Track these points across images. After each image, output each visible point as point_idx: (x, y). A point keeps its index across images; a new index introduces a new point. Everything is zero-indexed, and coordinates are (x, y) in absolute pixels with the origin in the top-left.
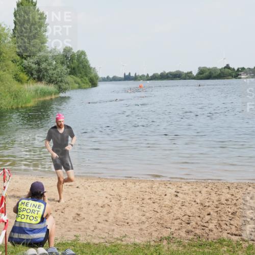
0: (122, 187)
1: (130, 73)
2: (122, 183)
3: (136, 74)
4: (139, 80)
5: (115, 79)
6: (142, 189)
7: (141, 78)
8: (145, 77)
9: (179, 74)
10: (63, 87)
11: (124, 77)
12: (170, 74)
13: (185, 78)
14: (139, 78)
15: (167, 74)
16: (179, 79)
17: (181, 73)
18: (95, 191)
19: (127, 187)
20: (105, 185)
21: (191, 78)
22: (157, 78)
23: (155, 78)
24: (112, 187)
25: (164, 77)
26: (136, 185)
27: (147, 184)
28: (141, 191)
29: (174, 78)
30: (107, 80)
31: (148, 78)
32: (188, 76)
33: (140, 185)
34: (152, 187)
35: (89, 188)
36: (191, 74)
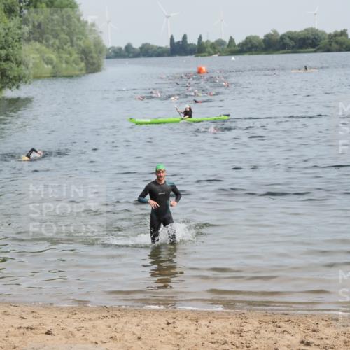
0: (164, 332)
1: (185, 37)
2: (162, 321)
3: (200, 38)
4: (210, 54)
5: (147, 52)
6: (216, 337)
7: (214, 48)
8: (226, 47)
9: (312, 37)
10: (11, 74)
11: (169, 47)
12: (289, 37)
13: (328, 47)
14: (209, 49)
15: (282, 38)
16: (314, 50)
17: (318, 35)
18: (92, 342)
19: (178, 330)
20: (120, 326)
21: (344, 46)
22: (257, 47)
23: (249, 47)
24: (137, 331)
25: (273, 45)
26: (201, 326)
27: (227, 324)
28: (213, 341)
29: (301, 47)
30: (127, 54)
31: (233, 48)
32: (337, 42)
33: (210, 325)
34: (241, 331)
35: (79, 334)
36: (343, 37)
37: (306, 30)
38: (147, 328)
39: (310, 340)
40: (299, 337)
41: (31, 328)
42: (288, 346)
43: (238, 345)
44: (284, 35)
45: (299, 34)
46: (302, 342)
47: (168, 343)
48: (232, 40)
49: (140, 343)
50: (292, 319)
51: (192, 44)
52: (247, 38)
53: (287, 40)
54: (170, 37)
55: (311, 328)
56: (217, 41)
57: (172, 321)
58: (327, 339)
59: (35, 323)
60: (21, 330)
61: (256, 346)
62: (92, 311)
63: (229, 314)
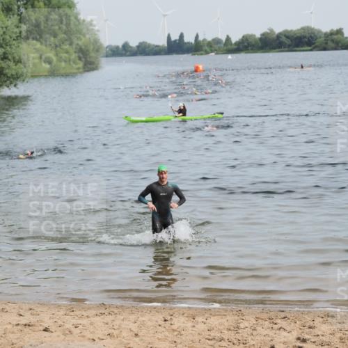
0: (161, 329)
1: (182, 36)
2: (160, 318)
3: (197, 37)
4: (207, 53)
5: (144, 50)
6: (213, 334)
7: (211, 46)
8: (222, 45)
9: (308, 35)
10: (8, 72)
11: (166, 45)
12: (285, 36)
13: (324, 45)
14: (206, 48)
15: (279, 36)
16: (309, 48)
17: (314, 33)
18: (89, 339)
19: (174, 327)
20: (117, 323)
21: (340, 45)
22: (253, 45)
23: (246, 45)
24: (134, 327)
25: (270, 43)
26: (197, 323)
27: (224, 320)
28: (210, 338)
29: (297, 46)
30: (124, 52)
31: (229, 47)
32: (333, 41)
33: (208, 321)
34: (238, 327)
35: (76, 331)
36: (339, 36)
37: (303, 28)
38: (144, 325)
39: (306, 336)
40: (295, 334)
41: (29, 325)
42: (285, 343)
43: (235, 342)
44: (280, 34)
45: (295, 32)
46: (299, 339)
47: (165, 339)
48: (228, 39)
49: (137, 339)
50: (288, 315)
51: (188, 43)
52: (243, 37)
53: (283, 39)
54: (166, 35)
55: (307, 325)
56: (214, 40)
57: (170, 317)
58: (323, 335)
59: (32, 320)
60: (19, 327)
61: (252, 343)
62: (89, 309)
63: (226, 311)
